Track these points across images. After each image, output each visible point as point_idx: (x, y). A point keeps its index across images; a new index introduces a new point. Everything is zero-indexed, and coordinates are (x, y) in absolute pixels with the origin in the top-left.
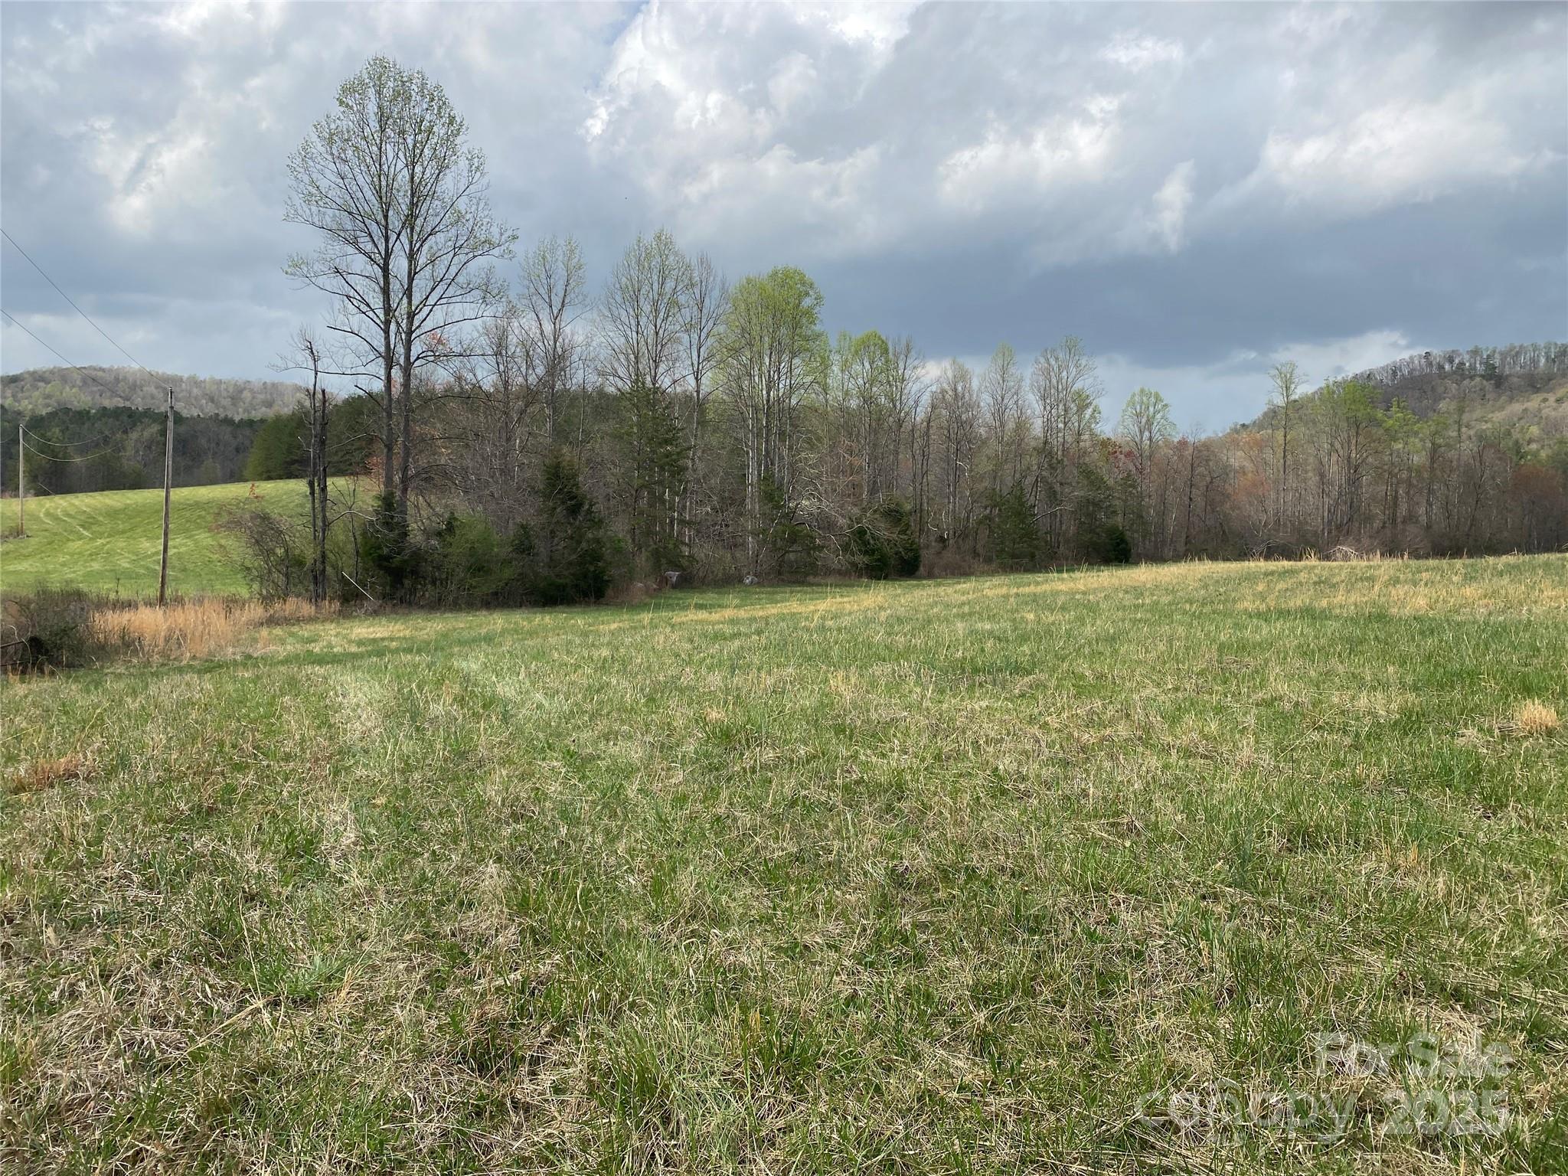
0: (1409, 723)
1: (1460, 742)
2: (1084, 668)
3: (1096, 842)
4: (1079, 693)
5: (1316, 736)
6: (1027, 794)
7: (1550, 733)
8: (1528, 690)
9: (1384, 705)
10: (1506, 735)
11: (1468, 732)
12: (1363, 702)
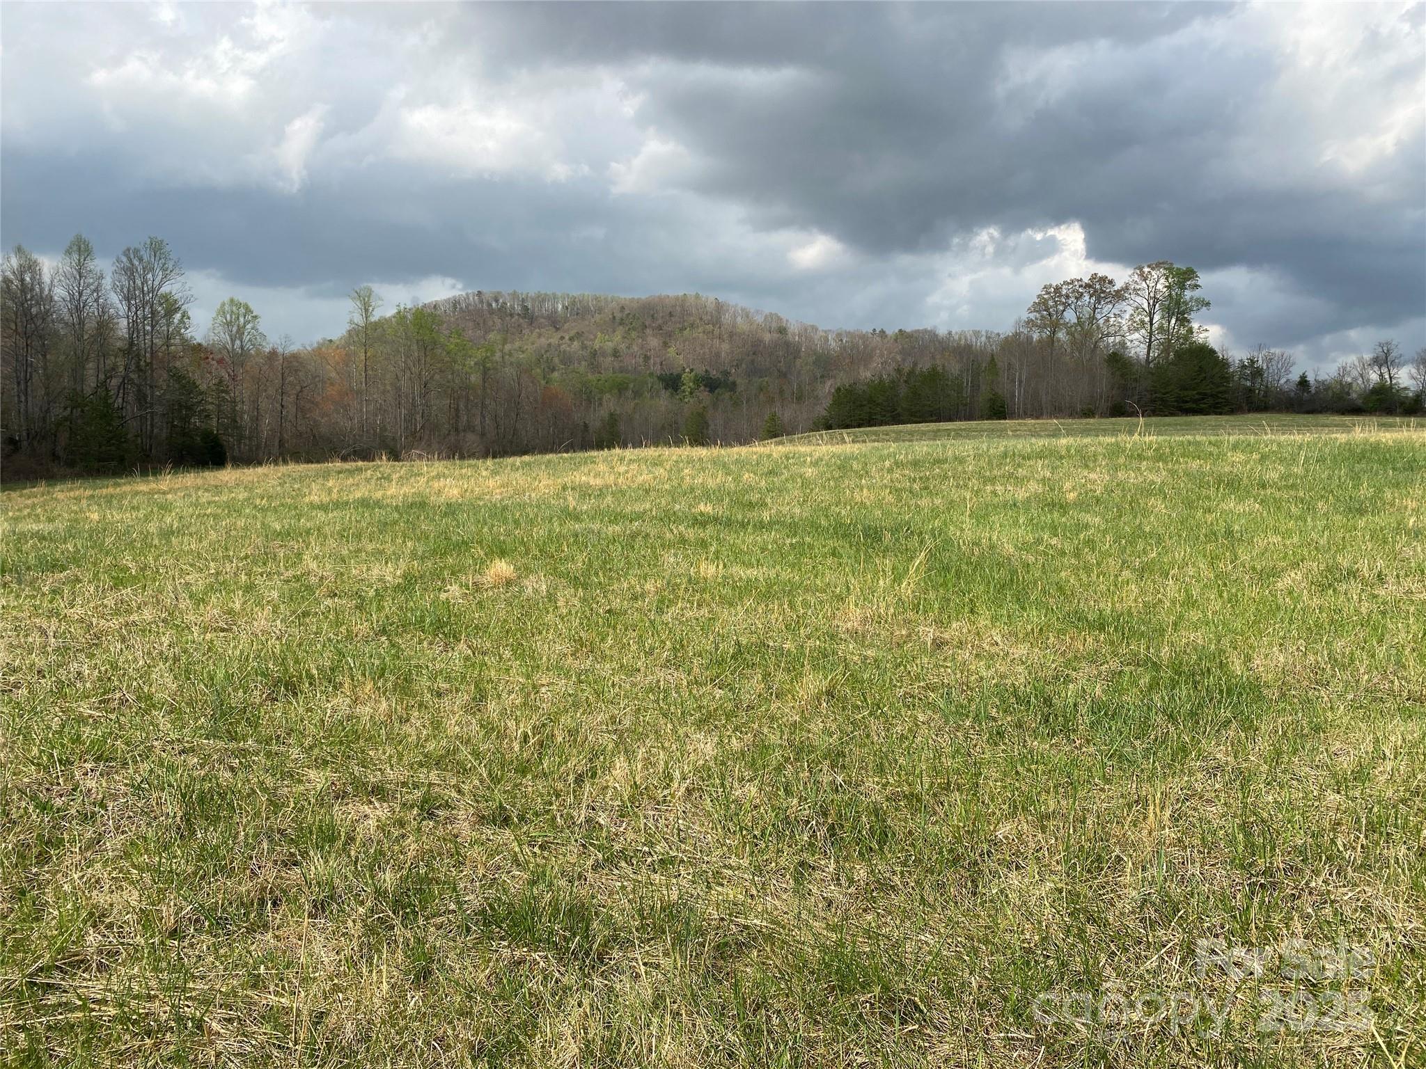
0: (408, 584)
1: (443, 596)
2: (127, 560)
3: (82, 720)
4: (116, 585)
5: (329, 602)
6: (17, 686)
7: (509, 583)
8: (503, 554)
9: (391, 573)
10: (478, 587)
11: (452, 588)
12: (375, 572)
